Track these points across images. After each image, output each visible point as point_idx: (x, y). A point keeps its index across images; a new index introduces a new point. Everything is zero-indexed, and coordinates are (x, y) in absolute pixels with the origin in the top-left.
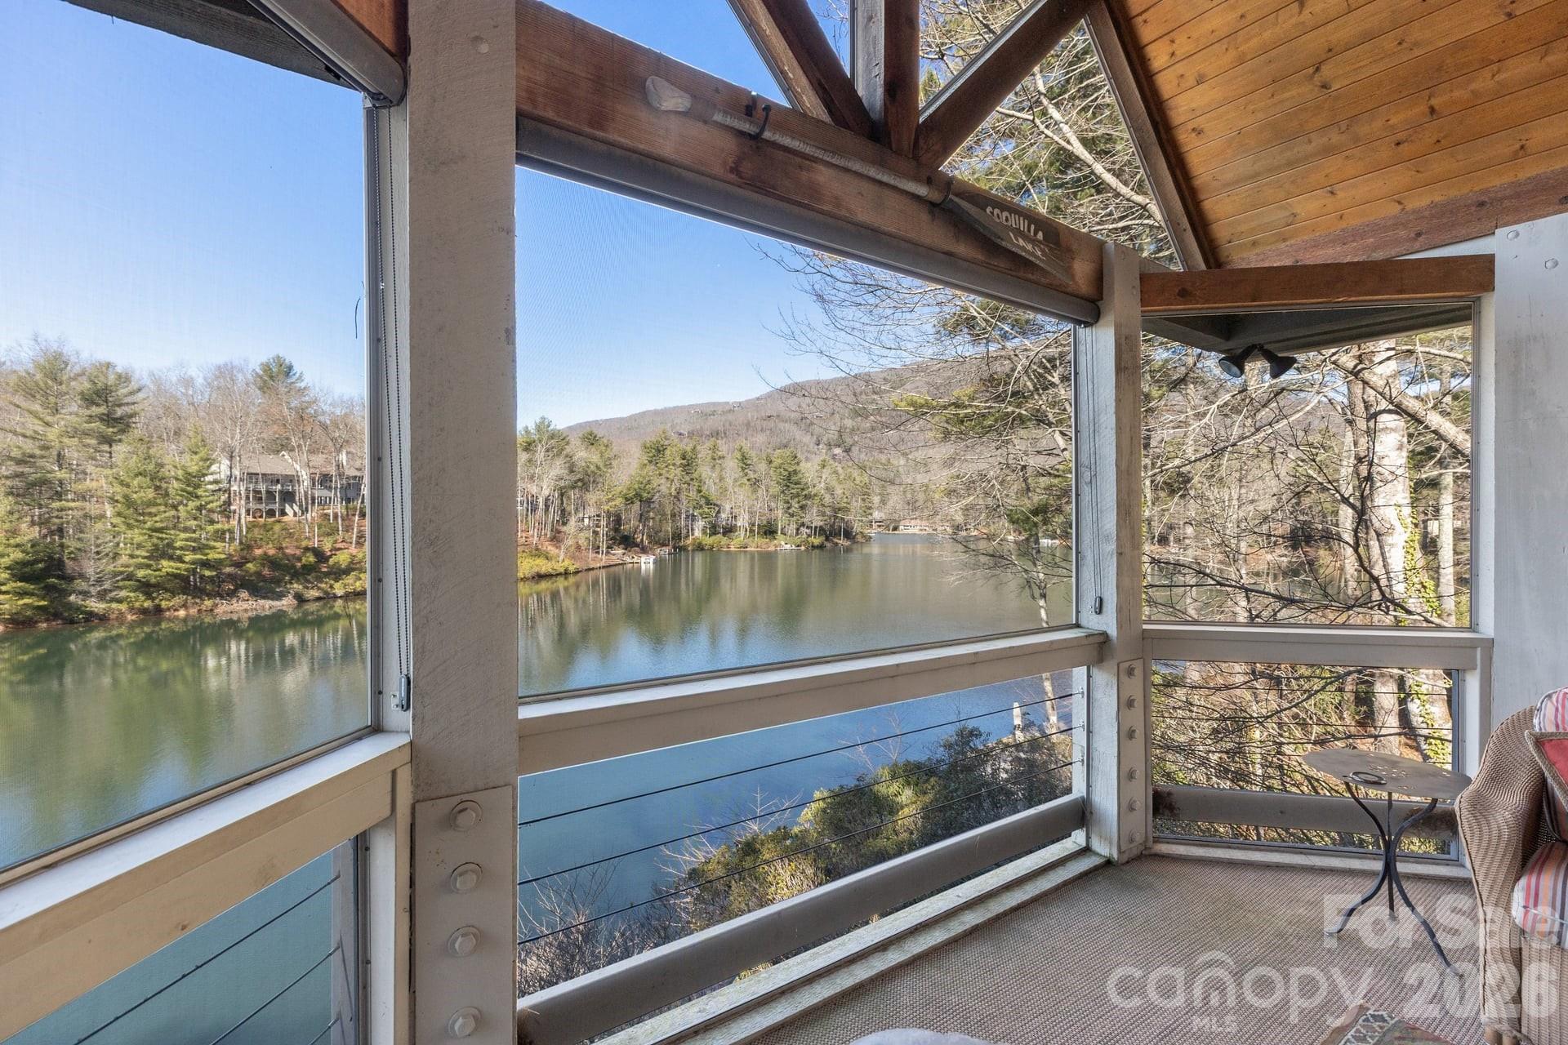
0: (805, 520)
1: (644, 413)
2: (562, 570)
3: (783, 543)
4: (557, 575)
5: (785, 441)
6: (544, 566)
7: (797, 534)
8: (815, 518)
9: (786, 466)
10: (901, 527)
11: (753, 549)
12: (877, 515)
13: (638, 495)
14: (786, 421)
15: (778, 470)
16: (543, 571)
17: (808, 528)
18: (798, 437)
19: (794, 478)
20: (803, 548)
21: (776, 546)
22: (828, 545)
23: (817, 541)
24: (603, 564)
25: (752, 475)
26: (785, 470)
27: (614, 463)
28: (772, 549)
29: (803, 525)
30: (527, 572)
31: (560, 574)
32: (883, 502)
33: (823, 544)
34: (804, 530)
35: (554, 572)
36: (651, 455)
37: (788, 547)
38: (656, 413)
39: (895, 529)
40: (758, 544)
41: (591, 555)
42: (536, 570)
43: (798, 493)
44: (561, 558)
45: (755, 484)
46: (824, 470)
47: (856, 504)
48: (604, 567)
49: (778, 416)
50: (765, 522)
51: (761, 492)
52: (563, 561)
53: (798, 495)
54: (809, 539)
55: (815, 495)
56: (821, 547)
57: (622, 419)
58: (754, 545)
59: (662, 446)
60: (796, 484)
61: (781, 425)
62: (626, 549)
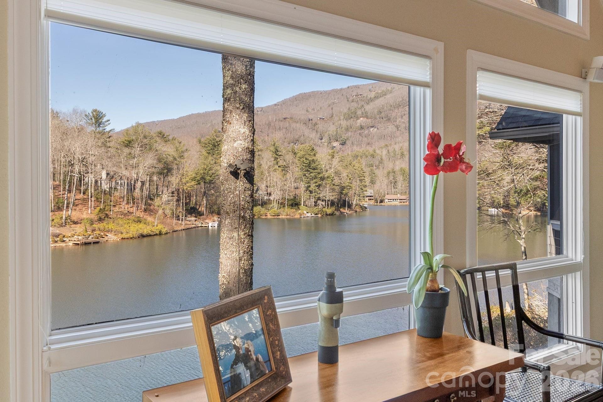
0: (321, 195)
1: (190, 116)
2: (158, 232)
3: (305, 212)
4: (154, 235)
5: (297, 137)
6: (146, 230)
7: (315, 206)
8: (328, 194)
9: (307, 156)
10: (386, 200)
11: (283, 217)
12: (369, 192)
13: (203, 178)
14: (297, 122)
15: (302, 160)
16: (145, 232)
17: (323, 201)
18: (306, 134)
19: (313, 165)
20: (319, 215)
21: (301, 215)
22: (337, 213)
23: (329, 211)
24: (183, 227)
25: (281, 163)
26: (306, 159)
27: (186, 155)
28: (297, 216)
29: (319, 199)
30: (134, 233)
31: (156, 235)
32: (373, 182)
33: (333, 212)
34: (320, 202)
35: (152, 233)
36: (209, 148)
37: (309, 215)
38: (199, 115)
39: (382, 201)
40: (287, 213)
41: (175, 221)
42: (141, 232)
43: (316, 176)
44: (156, 224)
45: (285, 169)
46: (334, 159)
47: (356, 184)
48: (183, 230)
49: (291, 118)
50: (292, 197)
51: (289, 176)
52: (157, 226)
53: (315, 177)
54: (324, 209)
55: (328, 177)
56: (332, 214)
57: (173, 120)
58: (285, 214)
59: (217, 142)
60: (314, 169)
61: (294, 125)
62: (196, 217)
